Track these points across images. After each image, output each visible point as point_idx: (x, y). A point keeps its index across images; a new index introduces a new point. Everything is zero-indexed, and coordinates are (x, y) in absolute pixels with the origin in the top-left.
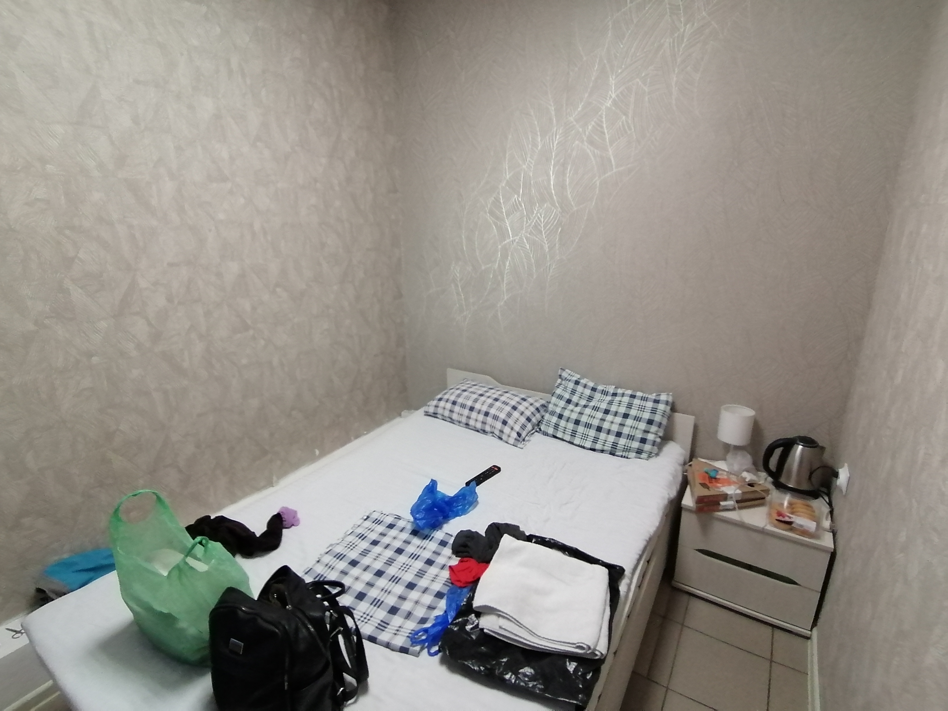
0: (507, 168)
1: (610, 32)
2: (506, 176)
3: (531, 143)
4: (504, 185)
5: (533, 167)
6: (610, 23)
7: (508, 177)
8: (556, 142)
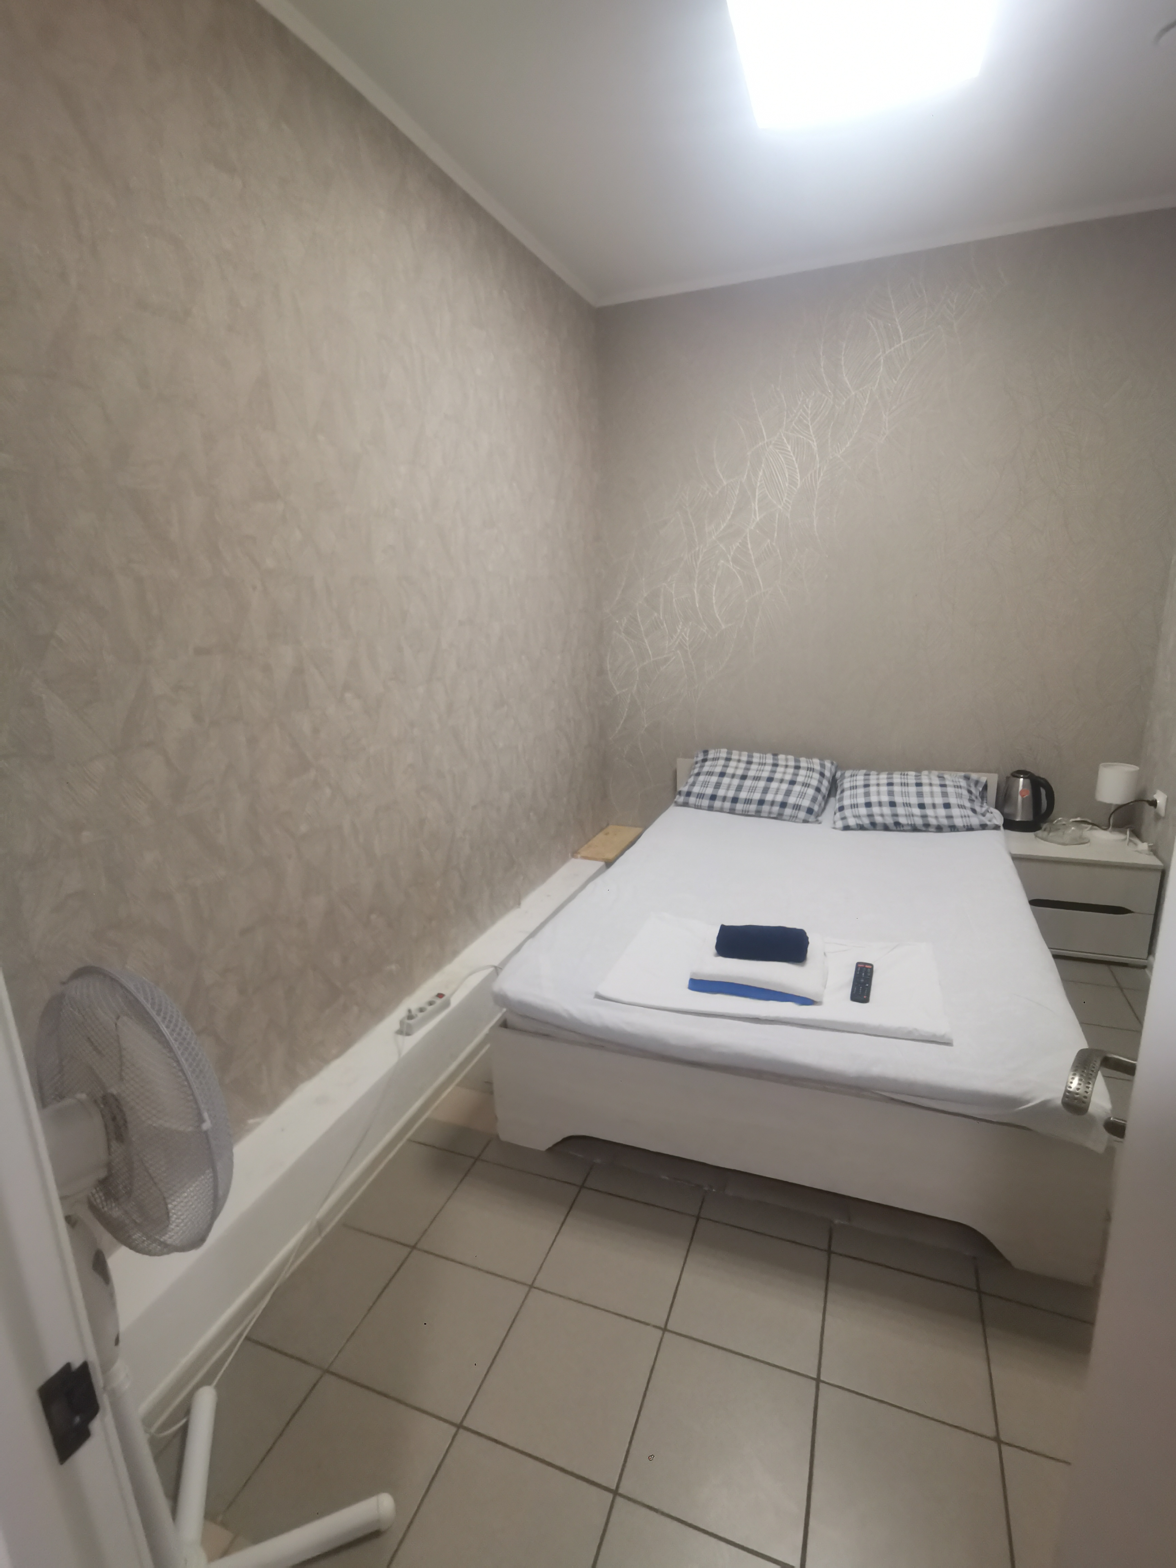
0: (757, 509)
1: (882, 367)
2: (756, 518)
3: (788, 480)
4: (752, 528)
5: (790, 507)
6: (882, 358)
7: (758, 519)
8: (820, 481)
